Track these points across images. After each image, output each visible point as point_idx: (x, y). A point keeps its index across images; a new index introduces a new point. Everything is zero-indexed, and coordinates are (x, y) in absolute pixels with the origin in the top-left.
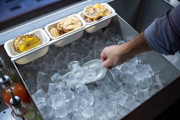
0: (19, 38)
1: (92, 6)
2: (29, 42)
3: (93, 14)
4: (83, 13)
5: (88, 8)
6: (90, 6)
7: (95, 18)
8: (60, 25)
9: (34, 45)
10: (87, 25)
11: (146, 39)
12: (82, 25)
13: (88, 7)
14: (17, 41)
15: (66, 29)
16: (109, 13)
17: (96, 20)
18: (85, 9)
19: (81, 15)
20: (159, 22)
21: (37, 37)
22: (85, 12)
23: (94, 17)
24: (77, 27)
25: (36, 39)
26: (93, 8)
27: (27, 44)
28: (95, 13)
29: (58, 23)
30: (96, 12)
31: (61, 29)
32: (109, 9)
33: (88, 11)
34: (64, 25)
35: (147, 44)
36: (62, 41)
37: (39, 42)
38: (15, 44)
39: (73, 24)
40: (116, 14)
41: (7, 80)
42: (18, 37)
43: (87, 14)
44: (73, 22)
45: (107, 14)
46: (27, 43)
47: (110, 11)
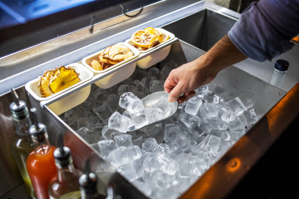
0: (48, 75)
1: (142, 30)
2: (64, 79)
3: (145, 41)
4: (131, 41)
5: (137, 34)
6: (140, 31)
7: (149, 45)
8: (105, 55)
9: (71, 83)
10: (141, 53)
11: (232, 40)
12: (133, 55)
13: (137, 32)
14: (45, 78)
15: (114, 59)
16: (166, 38)
17: (153, 47)
18: (133, 35)
19: (130, 43)
20: (246, 16)
21: (75, 72)
22: (134, 39)
23: (147, 44)
24: (128, 57)
25: (74, 75)
26: (144, 34)
27: (61, 82)
28: (149, 40)
29: (99, 55)
30: (150, 38)
31: (105, 61)
32: (166, 34)
33: (138, 38)
34: (110, 54)
35: (235, 46)
36: (111, 75)
37: (77, 80)
38: (42, 83)
39: (122, 53)
40: (176, 39)
41: (41, 130)
42: (46, 73)
43: (138, 42)
44: (121, 51)
45: (164, 40)
46: (61, 80)
47: (167, 36)
